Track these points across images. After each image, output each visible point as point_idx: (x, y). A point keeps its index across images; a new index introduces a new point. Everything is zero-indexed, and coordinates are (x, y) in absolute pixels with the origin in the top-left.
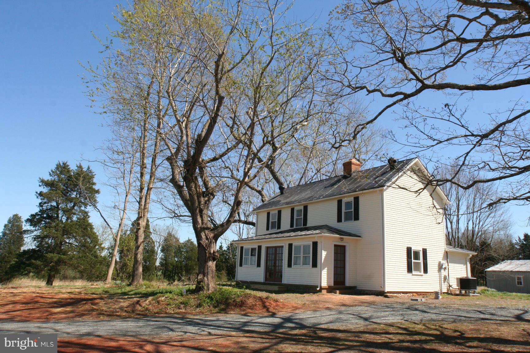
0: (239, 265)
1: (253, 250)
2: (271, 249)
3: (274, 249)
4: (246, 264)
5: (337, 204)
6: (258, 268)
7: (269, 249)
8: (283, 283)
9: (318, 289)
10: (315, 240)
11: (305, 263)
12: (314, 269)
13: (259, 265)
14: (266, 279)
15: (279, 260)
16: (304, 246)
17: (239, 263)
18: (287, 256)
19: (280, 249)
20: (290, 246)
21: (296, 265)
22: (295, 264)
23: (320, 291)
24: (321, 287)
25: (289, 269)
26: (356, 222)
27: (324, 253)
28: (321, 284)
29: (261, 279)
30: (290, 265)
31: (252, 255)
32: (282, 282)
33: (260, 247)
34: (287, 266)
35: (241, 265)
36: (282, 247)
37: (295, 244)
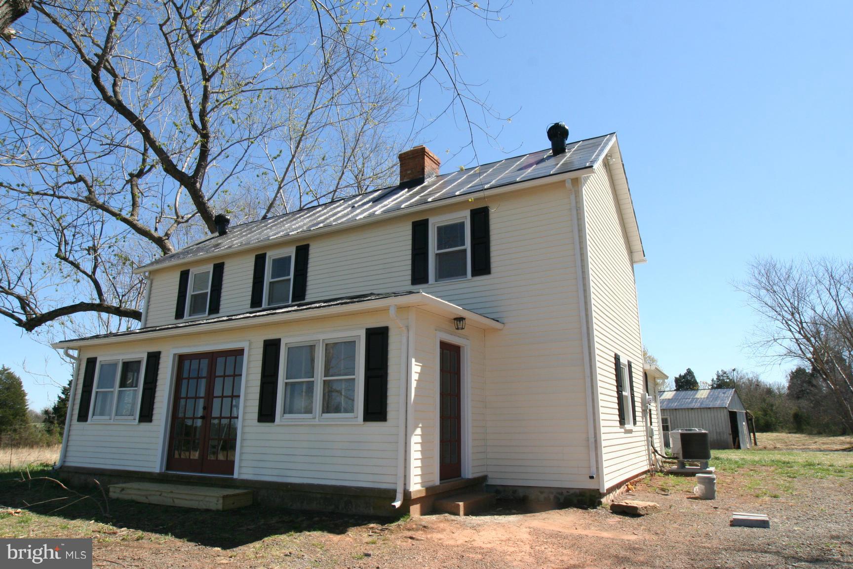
0: (76, 417)
1: (129, 367)
2: (195, 363)
3: (205, 363)
4: (102, 414)
5: (410, 232)
6: (145, 426)
7: (187, 363)
8: (236, 476)
9: (397, 504)
10: (376, 322)
11: (329, 407)
12: (375, 427)
13: (146, 415)
14: (171, 461)
15: (222, 397)
16: (328, 347)
17: (76, 412)
18: (258, 383)
19: (231, 359)
20: (271, 348)
21: (291, 412)
22: (289, 409)
23: (404, 511)
24: (407, 494)
25: (266, 427)
26: (482, 280)
27: (416, 369)
28: (406, 484)
29: (154, 462)
30: (266, 414)
31: (123, 384)
32: (233, 474)
33: (154, 359)
34: (256, 416)
35: (83, 416)
36: (240, 352)
37: (289, 339)
